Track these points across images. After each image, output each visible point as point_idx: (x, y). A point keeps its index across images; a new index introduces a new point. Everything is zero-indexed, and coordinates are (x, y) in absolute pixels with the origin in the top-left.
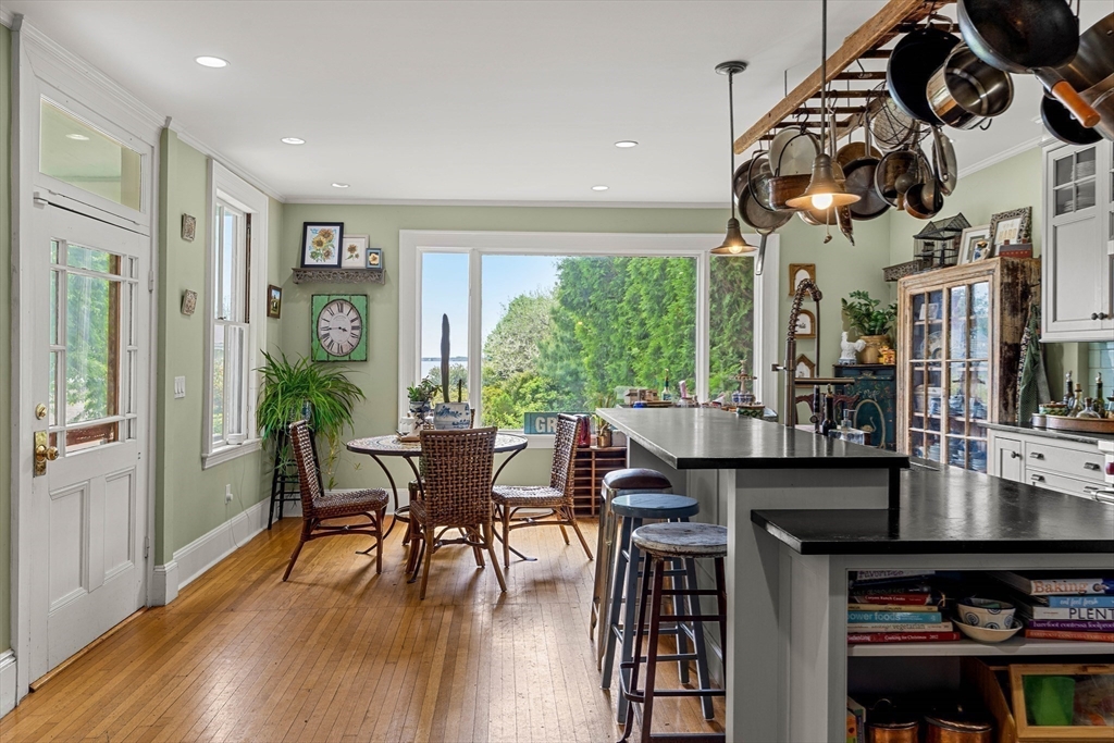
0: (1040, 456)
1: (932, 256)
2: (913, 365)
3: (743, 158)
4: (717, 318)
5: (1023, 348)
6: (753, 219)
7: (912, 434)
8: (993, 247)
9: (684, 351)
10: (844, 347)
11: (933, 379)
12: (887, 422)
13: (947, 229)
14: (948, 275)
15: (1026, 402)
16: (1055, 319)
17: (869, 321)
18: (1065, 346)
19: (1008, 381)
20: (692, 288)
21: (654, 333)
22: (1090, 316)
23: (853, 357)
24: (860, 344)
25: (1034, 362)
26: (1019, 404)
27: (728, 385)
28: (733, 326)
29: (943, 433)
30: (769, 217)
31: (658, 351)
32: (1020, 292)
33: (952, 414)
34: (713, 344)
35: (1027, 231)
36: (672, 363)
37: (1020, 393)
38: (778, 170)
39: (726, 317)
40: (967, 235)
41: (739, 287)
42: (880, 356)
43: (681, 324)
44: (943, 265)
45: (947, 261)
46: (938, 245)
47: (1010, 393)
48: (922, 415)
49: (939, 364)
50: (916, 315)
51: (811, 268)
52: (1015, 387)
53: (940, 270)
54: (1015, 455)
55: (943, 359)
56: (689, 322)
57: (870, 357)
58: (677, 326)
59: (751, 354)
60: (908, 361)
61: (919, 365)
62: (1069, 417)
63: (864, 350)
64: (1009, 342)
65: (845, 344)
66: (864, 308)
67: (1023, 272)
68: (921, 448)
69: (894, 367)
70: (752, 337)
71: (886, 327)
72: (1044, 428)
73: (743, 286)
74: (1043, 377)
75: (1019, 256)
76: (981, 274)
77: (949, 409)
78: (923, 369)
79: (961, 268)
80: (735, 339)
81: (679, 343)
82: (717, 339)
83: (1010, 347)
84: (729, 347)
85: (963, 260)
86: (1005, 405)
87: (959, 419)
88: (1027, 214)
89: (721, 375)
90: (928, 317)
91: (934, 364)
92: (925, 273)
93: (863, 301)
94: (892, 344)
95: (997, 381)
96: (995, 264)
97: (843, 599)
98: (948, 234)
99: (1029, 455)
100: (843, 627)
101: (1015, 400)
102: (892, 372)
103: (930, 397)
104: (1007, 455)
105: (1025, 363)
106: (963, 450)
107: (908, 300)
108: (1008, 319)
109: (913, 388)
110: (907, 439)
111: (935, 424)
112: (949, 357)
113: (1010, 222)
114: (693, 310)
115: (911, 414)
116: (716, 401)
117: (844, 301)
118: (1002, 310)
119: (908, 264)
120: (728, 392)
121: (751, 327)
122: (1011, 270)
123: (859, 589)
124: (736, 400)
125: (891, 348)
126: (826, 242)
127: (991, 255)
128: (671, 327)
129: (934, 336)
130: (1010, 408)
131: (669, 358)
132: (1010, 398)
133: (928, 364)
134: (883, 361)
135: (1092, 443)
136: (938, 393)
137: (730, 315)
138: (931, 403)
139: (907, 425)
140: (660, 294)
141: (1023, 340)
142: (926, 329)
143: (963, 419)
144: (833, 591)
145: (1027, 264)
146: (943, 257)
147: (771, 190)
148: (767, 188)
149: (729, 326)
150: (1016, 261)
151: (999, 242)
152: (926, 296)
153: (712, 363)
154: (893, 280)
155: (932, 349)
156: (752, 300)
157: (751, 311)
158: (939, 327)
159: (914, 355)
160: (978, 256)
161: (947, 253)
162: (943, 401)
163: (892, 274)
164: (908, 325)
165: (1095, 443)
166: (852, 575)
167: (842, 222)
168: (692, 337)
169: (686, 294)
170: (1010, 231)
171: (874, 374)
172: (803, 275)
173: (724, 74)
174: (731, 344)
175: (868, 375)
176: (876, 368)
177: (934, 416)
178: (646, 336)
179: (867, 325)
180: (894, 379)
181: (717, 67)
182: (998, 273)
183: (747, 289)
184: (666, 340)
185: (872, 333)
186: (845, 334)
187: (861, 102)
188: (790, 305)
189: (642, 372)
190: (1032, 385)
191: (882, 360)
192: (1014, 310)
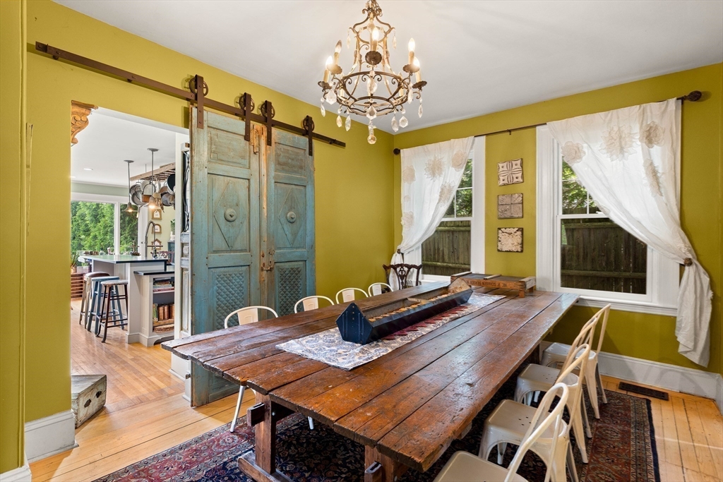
3: (133, 183)
4: (123, 225)
6: (136, 202)
10: (171, 236)
20: (112, 214)
21: (92, 230)
28: (130, 229)
31: (95, 237)
34: (121, 235)
38: (143, 192)
39: (127, 225)
43: (107, 227)
56: (110, 226)
58: (105, 227)
59: (137, 238)
80: (130, 233)
81: (106, 234)
82: (123, 233)
84: (128, 236)
89: (125, 246)
97: (152, 283)
100: (152, 289)
114: (112, 222)
117: (172, 221)
121: (137, 229)
123: (156, 282)
128: (102, 228)
140: (96, 214)
144: (150, 282)
149: (128, 228)
153: (121, 242)
157: (137, 223)
166: (154, 279)
168: (112, 232)
169: (109, 216)
173: (127, 163)
178: (88, 230)
181: (124, 161)
184: (100, 233)
189: (87, 245)
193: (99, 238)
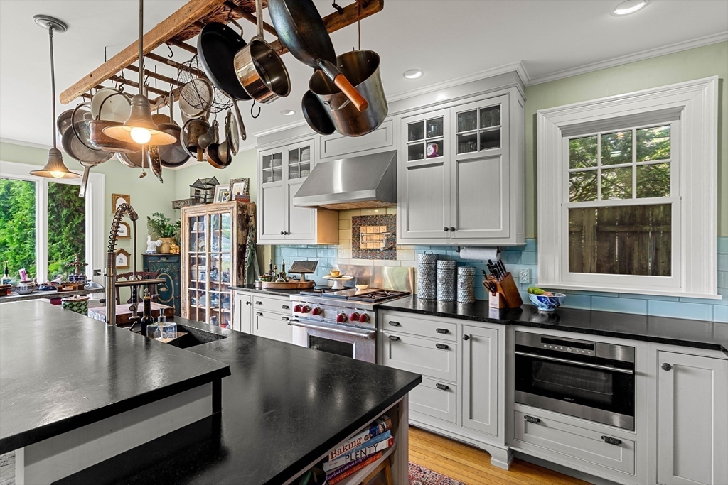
0: (261, 303)
1: (200, 197)
2: (190, 254)
4: (56, 225)
5: (247, 247)
6: (77, 154)
7: (190, 291)
8: (232, 196)
9: (28, 246)
10: (149, 244)
11: (201, 262)
12: (175, 285)
13: (208, 184)
14: (209, 208)
15: (249, 273)
16: (263, 234)
17: (163, 229)
18: (265, 247)
19: (241, 263)
22: (280, 233)
23: (155, 250)
24: (158, 242)
25: (252, 254)
26: (246, 274)
27: (65, 269)
28: (70, 230)
29: (207, 290)
30: (92, 155)
32: (246, 219)
33: (212, 279)
34: (52, 241)
35: (247, 189)
36: (18, 254)
37: (246, 269)
38: (98, 117)
39: (64, 224)
40: (218, 188)
41: (74, 205)
42: (171, 249)
44: (205, 202)
45: (207, 201)
46: (203, 192)
47: (241, 269)
48: (196, 281)
49: (205, 254)
50: (191, 228)
51: (126, 197)
52: (244, 266)
53: (205, 205)
54: (248, 303)
55: (206, 251)
56: (30, 226)
57: (165, 250)
58: (21, 228)
59: (84, 247)
60: (187, 252)
61: (193, 254)
62: (272, 282)
63: (161, 246)
64: (241, 243)
65: (149, 242)
66: (161, 223)
67: (246, 209)
68: (195, 298)
69: (179, 255)
70: (84, 237)
71: (174, 233)
72: (261, 288)
73: (77, 205)
74: (256, 261)
75: (244, 201)
76: (226, 209)
77: (210, 278)
78: (196, 256)
79: (216, 204)
80: (71, 238)
81: (23, 241)
82: (56, 238)
83: (241, 246)
84: (66, 244)
85: (216, 200)
86: (239, 275)
87: (215, 283)
88: (248, 181)
89: (60, 262)
90: (198, 229)
91: (201, 254)
92: (196, 206)
93: (160, 219)
94: (177, 242)
95: (235, 263)
96: (234, 204)
98: (208, 186)
99: (255, 302)
101: (244, 273)
102: (178, 258)
103: (199, 272)
104: (244, 303)
105: (248, 254)
106: (218, 298)
107: (187, 219)
108: (240, 232)
109: (190, 265)
110: (187, 295)
111: (202, 286)
112: (210, 251)
113: (239, 184)
115: (189, 281)
116: (54, 281)
117: (149, 218)
118: (238, 227)
119: (187, 200)
120: (65, 274)
121: (84, 231)
122: (241, 208)
124: (71, 280)
125: (177, 244)
126: (141, 177)
127: (231, 200)
128: (15, 229)
129: (200, 239)
130: (241, 276)
131: (15, 250)
132: (241, 271)
133: (199, 254)
134: (173, 252)
135: (286, 296)
136: (204, 269)
137: (67, 222)
138: (200, 274)
139: (187, 286)
140: (7, 205)
141: (247, 243)
142: (197, 236)
143: (218, 283)
145: (248, 205)
146: (205, 199)
147: (91, 130)
148: (88, 127)
149: (67, 230)
150: (244, 203)
151: (235, 194)
152: (197, 218)
153: (51, 254)
154: (177, 208)
155: (200, 246)
156: (85, 213)
157: (84, 221)
158: (203, 235)
159: (190, 250)
160: (224, 199)
161: (208, 196)
162: (207, 274)
163: (177, 205)
164: (187, 233)
165: (289, 296)
167: (153, 165)
169: (29, 207)
170: (239, 189)
171: (167, 259)
172: (121, 201)
173: (44, 25)
174: (68, 242)
175: (164, 260)
176: (168, 256)
177: (202, 282)
179: (162, 232)
180: (179, 261)
181: (36, 16)
182: (235, 209)
183: (80, 206)
184: (12, 238)
185: (166, 237)
186: (149, 237)
187: (166, 87)
188: (112, 218)
190: (251, 265)
191: (171, 251)
192: (243, 228)
193: (12, 247)
